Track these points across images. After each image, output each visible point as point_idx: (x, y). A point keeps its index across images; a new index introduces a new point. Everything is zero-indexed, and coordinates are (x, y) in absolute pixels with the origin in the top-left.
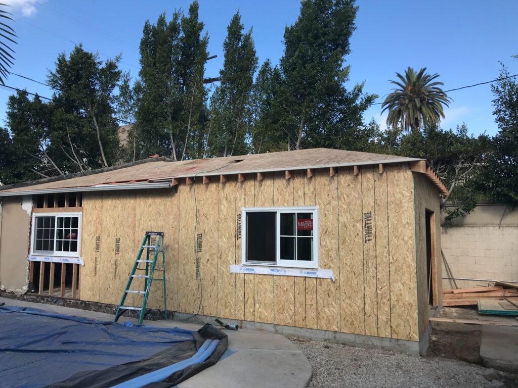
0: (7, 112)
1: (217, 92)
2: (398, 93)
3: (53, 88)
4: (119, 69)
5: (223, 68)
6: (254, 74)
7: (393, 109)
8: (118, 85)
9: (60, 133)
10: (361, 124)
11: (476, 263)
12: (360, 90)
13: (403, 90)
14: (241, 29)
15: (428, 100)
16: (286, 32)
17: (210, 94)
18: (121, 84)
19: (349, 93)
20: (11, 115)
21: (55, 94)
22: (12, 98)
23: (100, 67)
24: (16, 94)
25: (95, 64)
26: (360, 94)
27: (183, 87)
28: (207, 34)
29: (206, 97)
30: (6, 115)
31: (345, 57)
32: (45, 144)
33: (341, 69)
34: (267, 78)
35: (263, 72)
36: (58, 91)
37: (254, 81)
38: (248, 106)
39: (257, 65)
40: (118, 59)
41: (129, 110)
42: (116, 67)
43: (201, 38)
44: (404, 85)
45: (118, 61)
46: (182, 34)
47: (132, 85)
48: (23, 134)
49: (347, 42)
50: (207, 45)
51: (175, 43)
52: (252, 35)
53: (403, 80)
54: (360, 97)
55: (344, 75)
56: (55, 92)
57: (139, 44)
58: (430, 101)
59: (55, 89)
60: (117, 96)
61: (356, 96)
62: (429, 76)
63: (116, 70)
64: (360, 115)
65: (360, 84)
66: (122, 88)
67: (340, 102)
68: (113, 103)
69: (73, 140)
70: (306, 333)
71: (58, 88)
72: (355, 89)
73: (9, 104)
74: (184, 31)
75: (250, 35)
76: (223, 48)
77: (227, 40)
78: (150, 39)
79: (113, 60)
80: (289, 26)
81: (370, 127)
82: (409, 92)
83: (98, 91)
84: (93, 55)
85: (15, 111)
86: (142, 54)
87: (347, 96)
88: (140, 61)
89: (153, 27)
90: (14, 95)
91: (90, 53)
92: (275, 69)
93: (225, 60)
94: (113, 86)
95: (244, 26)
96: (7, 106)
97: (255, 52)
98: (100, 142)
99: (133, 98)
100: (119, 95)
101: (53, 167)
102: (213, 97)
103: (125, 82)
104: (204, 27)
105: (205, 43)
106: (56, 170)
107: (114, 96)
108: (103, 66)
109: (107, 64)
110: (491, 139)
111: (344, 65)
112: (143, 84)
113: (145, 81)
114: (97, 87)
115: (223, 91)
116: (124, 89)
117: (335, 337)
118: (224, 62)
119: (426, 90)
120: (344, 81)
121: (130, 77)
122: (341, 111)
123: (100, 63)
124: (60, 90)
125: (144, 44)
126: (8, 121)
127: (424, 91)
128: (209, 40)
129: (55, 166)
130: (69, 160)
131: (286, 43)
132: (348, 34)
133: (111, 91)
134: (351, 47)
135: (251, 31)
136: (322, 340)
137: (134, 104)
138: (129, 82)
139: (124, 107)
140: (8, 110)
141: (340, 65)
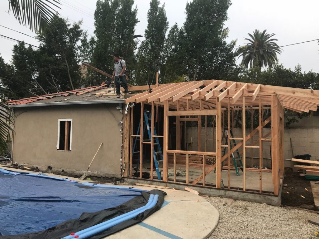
0: (13, 56)
1: (143, 44)
2: (249, 46)
3: (40, 40)
4: (81, 29)
5: (147, 29)
6: (166, 32)
7: (246, 56)
8: (80, 39)
9: (45, 69)
10: (235, 65)
11: (304, 151)
12: (234, 44)
13: (252, 44)
14: (158, 4)
15: (268, 50)
16: (187, 6)
17: (138, 45)
18: (82, 39)
19: (228, 45)
20: (15, 58)
21: (41, 45)
22: (15, 47)
23: (69, 28)
24: (18, 44)
25: (66, 25)
26: (234, 46)
27: (121, 41)
28: (136, 7)
29: (136, 47)
30: (12, 57)
31: (224, 22)
32: (35, 75)
33: (222, 30)
34: (176, 35)
35: (172, 32)
36: (43, 42)
37: (166, 37)
38: (162, 53)
39: (168, 27)
40: (80, 23)
41: (87, 55)
42: (79, 28)
43: (133, 10)
44: (253, 41)
45: (80, 24)
46: (121, 7)
47: (89, 39)
48: (23, 69)
49: (226, 13)
50: (137, 14)
51: (117, 12)
52: (164, 8)
53: (253, 38)
54: (234, 48)
55: (225, 33)
56: (41, 43)
57: (94, 13)
58: (269, 51)
59: (41, 41)
60: (80, 46)
61: (232, 47)
62: (268, 35)
63: (80, 30)
64: (235, 59)
65: (235, 40)
66: (82, 41)
67: (222, 51)
68: (77, 51)
69: (53, 73)
70: (207, 192)
71: (43, 40)
72: (231, 43)
73: (14, 51)
74: (122, 5)
75: (163, 8)
76: (147, 16)
77: (150, 11)
78: (101, 10)
79: (77, 23)
80: (189, 2)
81: (240, 67)
82: (256, 46)
83: (68, 43)
84: (65, 20)
85: (18, 55)
86: (96, 19)
87: (227, 47)
88: (94, 24)
89: (102, 2)
90: (16, 45)
91: (63, 18)
92: (181, 29)
93: (148, 23)
94: (78, 40)
95: (160, 2)
96: (13, 52)
97: (167, 18)
98: (69, 75)
99: (89, 47)
100: (81, 45)
101: (41, 90)
102: (140, 48)
103: (85, 37)
104: (134, 3)
105: (135, 13)
106: (43, 91)
107: (78, 46)
108: (71, 27)
109: (73, 26)
110: (316, 74)
111: (224, 27)
112: (96, 39)
113: (97, 37)
114: (67, 40)
115: (147, 43)
116: (84, 41)
117: (225, 194)
118: (147, 25)
119: (266, 44)
120: (225, 38)
121: (88, 34)
122: (222, 57)
123: (69, 25)
124: (44, 42)
125: (97, 13)
126: (13, 61)
127: (265, 44)
128: (138, 11)
129: (42, 89)
130: (50, 85)
131: (187, 13)
132: (227, 8)
133: (76, 43)
134: (228, 16)
135: (164, 5)
136: (217, 196)
137: (90, 51)
138: (87, 37)
139: (84, 53)
140: (13, 54)
141: (222, 28)
